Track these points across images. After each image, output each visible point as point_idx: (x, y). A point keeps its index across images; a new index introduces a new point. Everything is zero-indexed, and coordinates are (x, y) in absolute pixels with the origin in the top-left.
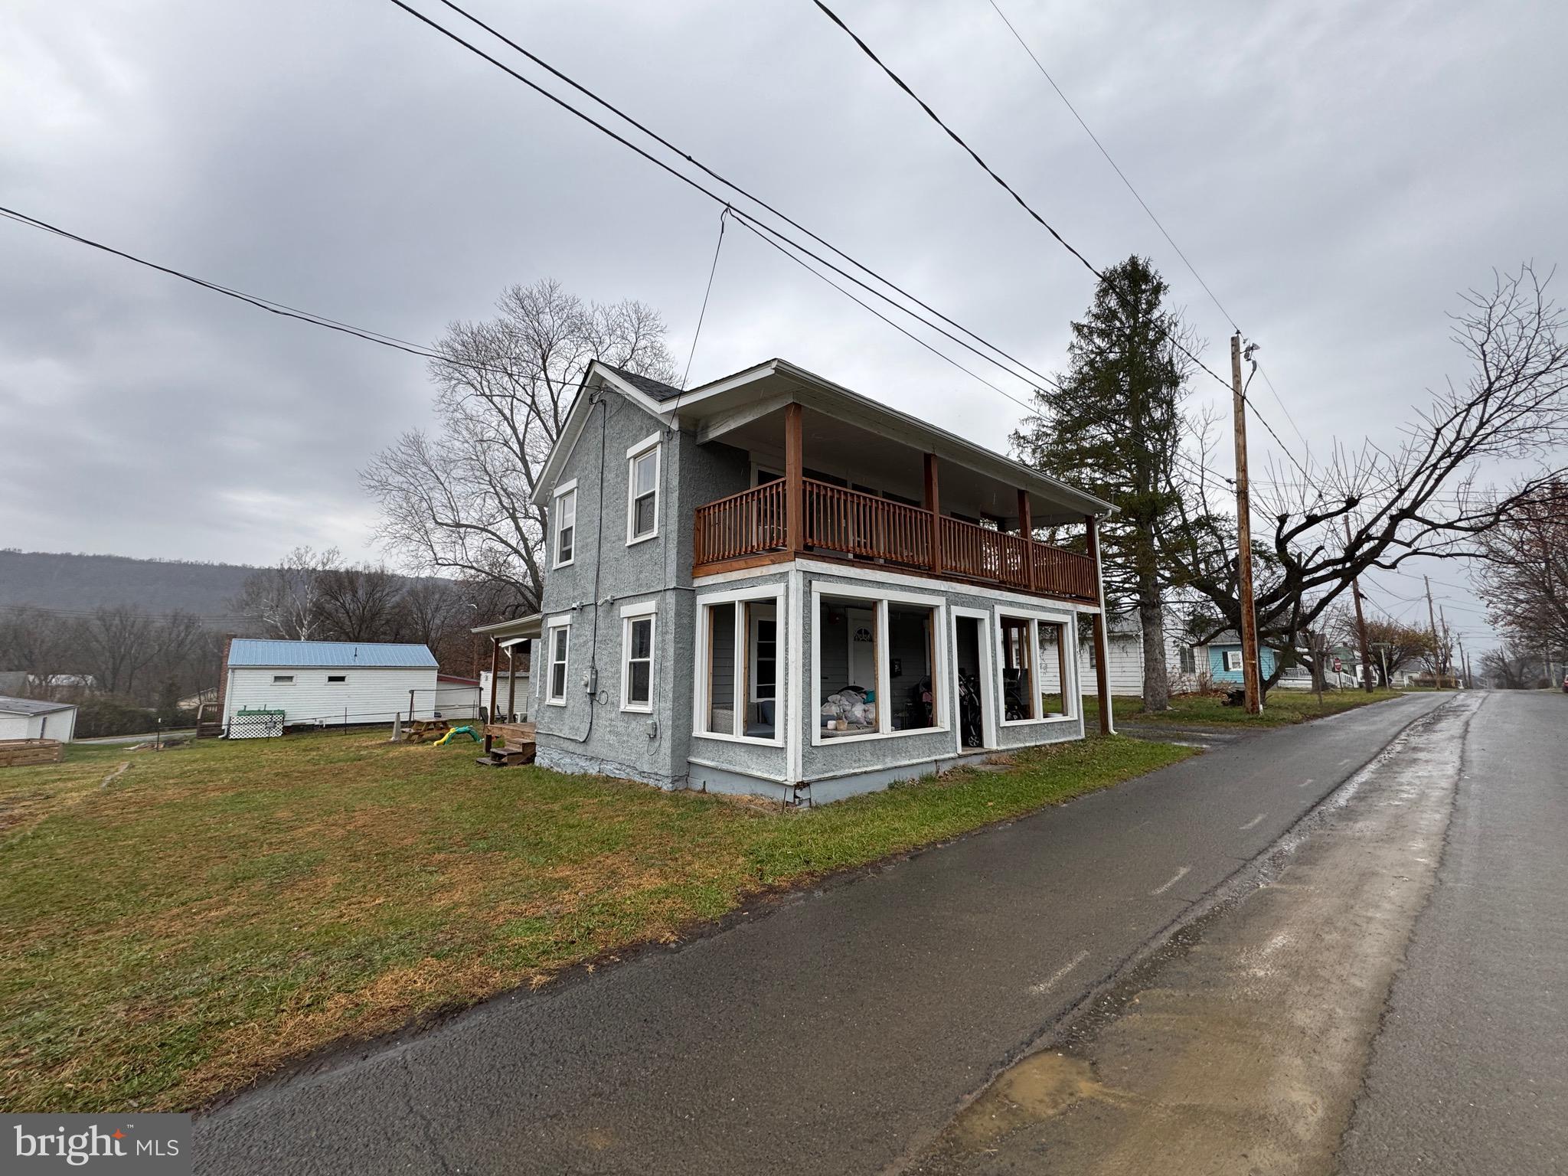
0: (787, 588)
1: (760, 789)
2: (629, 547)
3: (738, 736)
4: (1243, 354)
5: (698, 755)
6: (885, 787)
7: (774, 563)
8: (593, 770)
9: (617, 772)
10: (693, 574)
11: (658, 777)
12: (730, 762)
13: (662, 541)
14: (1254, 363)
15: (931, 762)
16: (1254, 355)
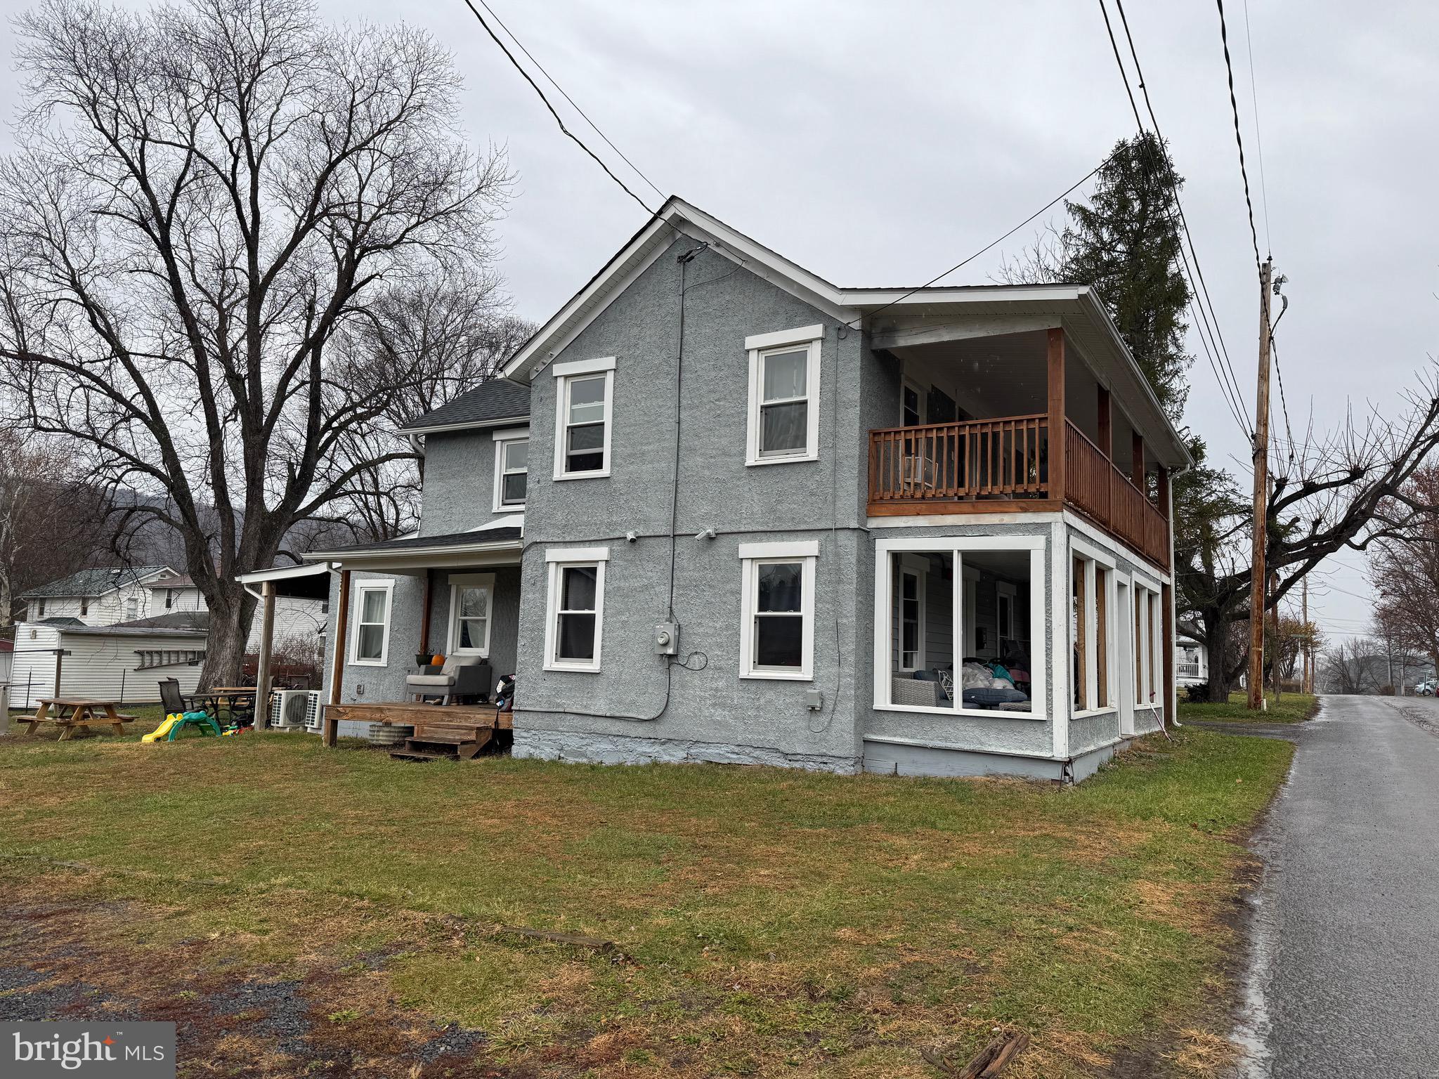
0: (1049, 543)
1: (1002, 768)
2: (749, 467)
3: (958, 708)
4: (1272, 286)
5: (883, 731)
6: (1094, 770)
7: (1025, 510)
8: (674, 756)
9: (734, 756)
10: (868, 511)
11: (825, 760)
12: (946, 739)
13: (827, 467)
14: (1284, 299)
15: (1109, 746)
16: (1284, 288)
